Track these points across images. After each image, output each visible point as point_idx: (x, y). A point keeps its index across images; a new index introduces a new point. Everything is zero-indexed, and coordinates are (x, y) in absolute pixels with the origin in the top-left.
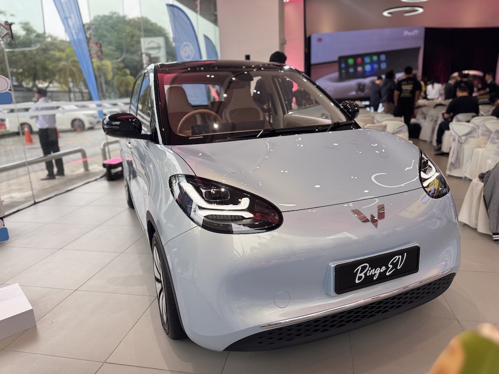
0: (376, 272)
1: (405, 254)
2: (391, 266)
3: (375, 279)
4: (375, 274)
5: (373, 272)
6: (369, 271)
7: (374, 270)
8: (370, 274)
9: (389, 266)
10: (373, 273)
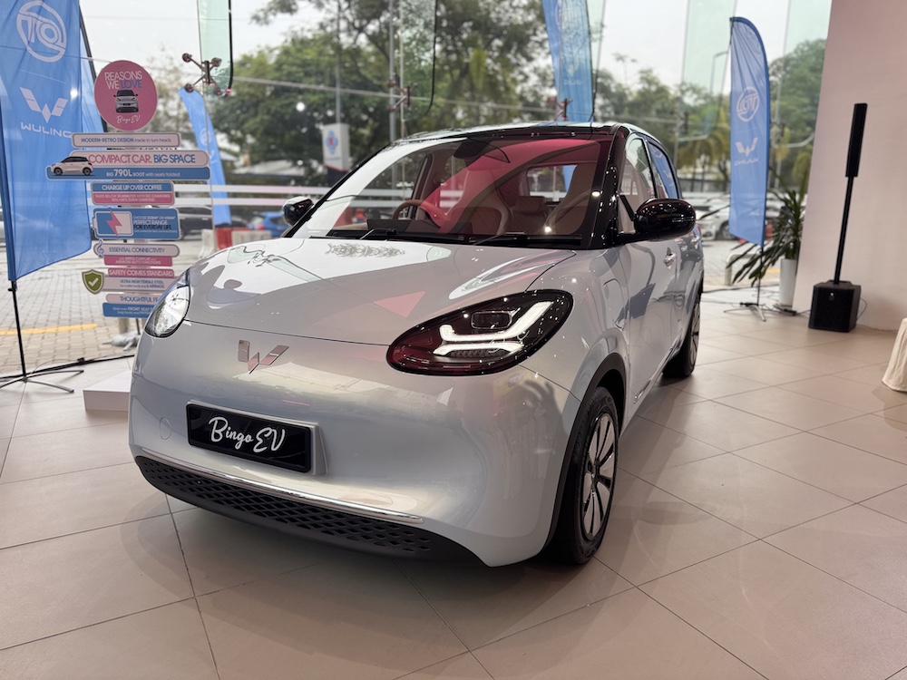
0: (238, 437)
1: (283, 431)
2: (261, 441)
3: (237, 447)
4: (237, 441)
5: (233, 435)
6: (228, 432)
7: (235, 433)
8: (230, 436)
9: (258, 438)
10: (234, 438)
